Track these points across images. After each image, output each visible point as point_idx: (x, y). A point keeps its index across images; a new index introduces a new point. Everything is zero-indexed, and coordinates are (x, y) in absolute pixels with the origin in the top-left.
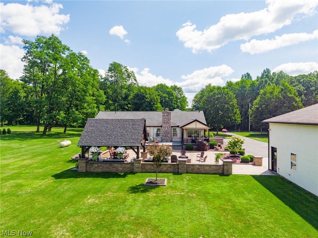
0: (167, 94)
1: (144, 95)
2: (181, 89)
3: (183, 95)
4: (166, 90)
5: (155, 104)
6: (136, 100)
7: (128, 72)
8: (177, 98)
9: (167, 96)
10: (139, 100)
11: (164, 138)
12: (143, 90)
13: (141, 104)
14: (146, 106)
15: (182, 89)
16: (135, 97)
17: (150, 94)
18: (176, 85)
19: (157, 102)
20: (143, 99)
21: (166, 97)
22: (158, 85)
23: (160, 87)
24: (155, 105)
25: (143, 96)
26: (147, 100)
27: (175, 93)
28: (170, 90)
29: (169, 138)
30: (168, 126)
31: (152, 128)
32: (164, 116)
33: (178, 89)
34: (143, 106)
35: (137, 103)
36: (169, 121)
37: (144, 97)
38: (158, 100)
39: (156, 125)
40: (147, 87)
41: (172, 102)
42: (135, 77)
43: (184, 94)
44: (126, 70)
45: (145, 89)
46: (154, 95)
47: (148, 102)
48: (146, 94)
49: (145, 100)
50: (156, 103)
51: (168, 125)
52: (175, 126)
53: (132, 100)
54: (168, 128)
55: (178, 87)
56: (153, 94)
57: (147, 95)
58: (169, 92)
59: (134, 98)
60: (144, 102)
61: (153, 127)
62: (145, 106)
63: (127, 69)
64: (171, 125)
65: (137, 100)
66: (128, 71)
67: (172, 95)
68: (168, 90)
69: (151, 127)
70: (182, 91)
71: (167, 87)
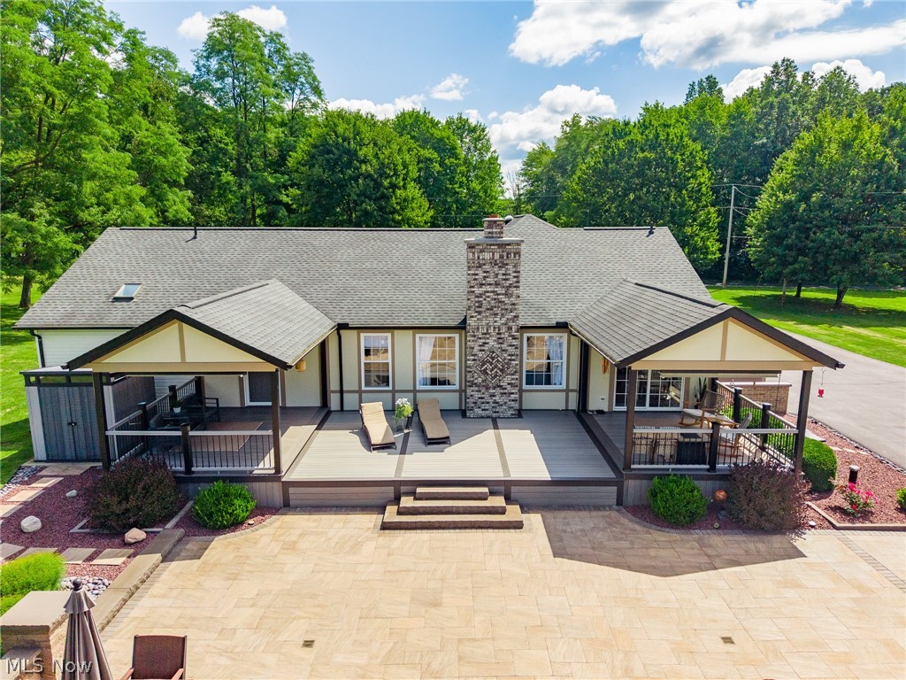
0: (434, 148)
1: (353, 145)
2: (483, 130)
3: (490, 154)
4: (432, 135)
5: (399, 189)
6: (317, 170)
7: (286, 59)
8: (470, 163)
9: (436, 155)
10: (332, 169)
11: (477, 395)
12: (346, 126)
13: (342, 185)
14: (363, 194)
15: (487, 130)
16: (313, 157)
17: (375, 144)
18: (464, 117)
19: (404, 179)
20: (349, 164)
21: (430, 160)
22: (403, 114)
23: (409, 121)
24: (398, 192)
25: (348, 152)
26: (364, 167)
27: (463, 146)
28: (444, 134)
29: (505, 399)
30: (504, 329)
31: (404, 338)
32: (480, 266)
33: (473, 130)
34: (349, 195)
35: (321, 183)
36: (506, 294)
37: (352, 154)
38: (411, 168)
39: (429, 323)
40: (363, 113)
41: (452, 181)
42: (315, 79)
43: (492, 149)
44: (278, 51)
45: (353, 120)
46: (395, 147)
47: (368, 176)
48: (361, 144)
49: (357, 168)
50: (401, 184)
51: (500, 321)
52: (543, 323)
53: (303, 169)
54: (500, 340)
55: (473, 125)
56: (389, 142)
57: (364, 148)
58: (441, 140)
59: (311, 160)
60: (351, 178)
61: (411, 332)
62: (358, 195)
63: (284, 46)
64: (521, 323)
65: (321, 166)
66: (287, 53)
67: (452, 152)
68: (438, 134)
69: (396, 332)
70: (488, 141)
71: (435, 124)
